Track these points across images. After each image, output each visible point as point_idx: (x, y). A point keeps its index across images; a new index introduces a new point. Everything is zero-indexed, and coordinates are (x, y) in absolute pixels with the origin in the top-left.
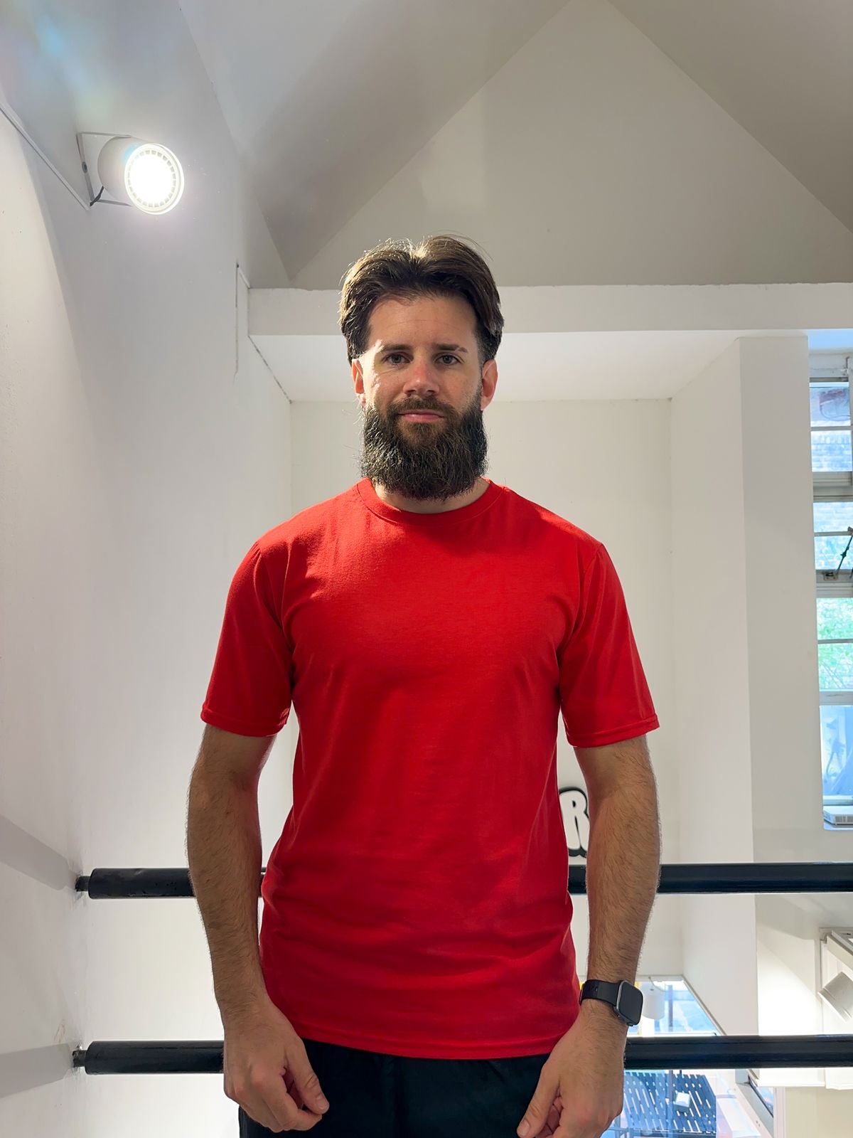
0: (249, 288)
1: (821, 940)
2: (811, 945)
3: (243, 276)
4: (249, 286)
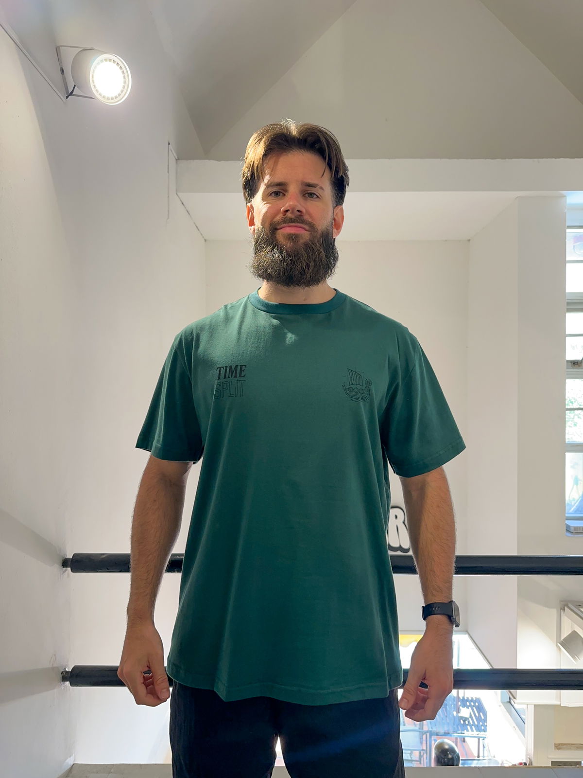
0: (176, 160)
1: (561, 609)
2: (554, 612)
3: (172, 149)
4: (177, 158)
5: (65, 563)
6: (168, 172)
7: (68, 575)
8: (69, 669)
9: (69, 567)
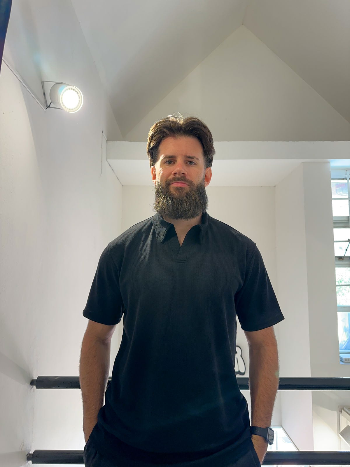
0: (107, 141)
1: (339, 411)
2: (335, 413)
3: (105, 136)
4: (107, 140)
5: (32, 383)
6: (102, 148)
7: (34, 390)
8: (32, 452)
9: (34, 385)
